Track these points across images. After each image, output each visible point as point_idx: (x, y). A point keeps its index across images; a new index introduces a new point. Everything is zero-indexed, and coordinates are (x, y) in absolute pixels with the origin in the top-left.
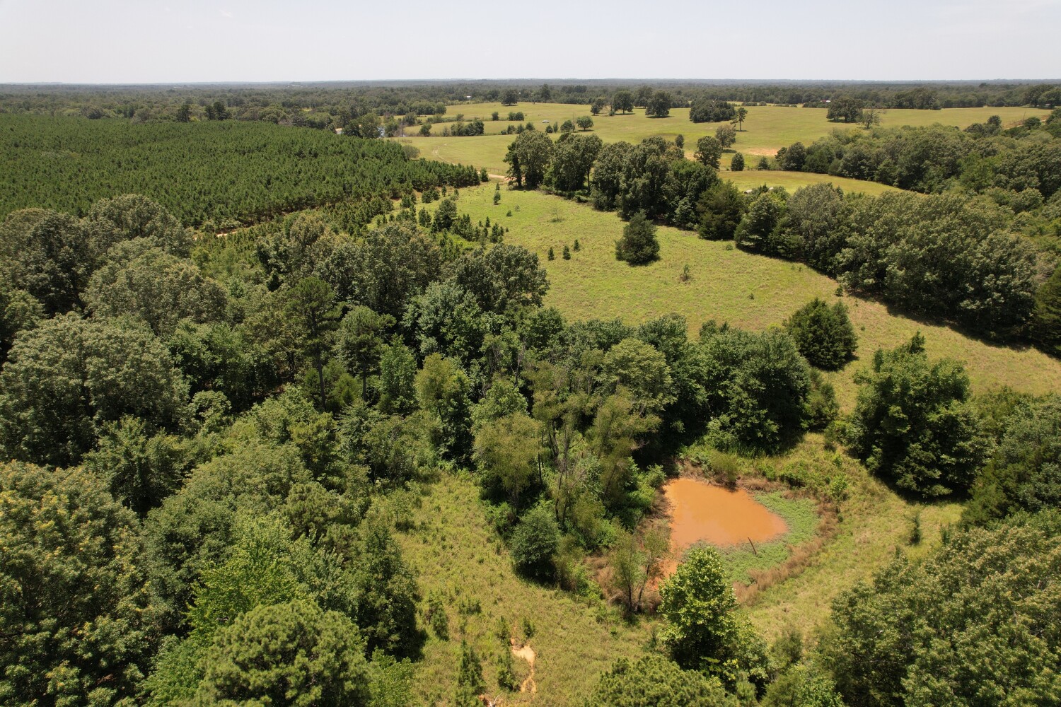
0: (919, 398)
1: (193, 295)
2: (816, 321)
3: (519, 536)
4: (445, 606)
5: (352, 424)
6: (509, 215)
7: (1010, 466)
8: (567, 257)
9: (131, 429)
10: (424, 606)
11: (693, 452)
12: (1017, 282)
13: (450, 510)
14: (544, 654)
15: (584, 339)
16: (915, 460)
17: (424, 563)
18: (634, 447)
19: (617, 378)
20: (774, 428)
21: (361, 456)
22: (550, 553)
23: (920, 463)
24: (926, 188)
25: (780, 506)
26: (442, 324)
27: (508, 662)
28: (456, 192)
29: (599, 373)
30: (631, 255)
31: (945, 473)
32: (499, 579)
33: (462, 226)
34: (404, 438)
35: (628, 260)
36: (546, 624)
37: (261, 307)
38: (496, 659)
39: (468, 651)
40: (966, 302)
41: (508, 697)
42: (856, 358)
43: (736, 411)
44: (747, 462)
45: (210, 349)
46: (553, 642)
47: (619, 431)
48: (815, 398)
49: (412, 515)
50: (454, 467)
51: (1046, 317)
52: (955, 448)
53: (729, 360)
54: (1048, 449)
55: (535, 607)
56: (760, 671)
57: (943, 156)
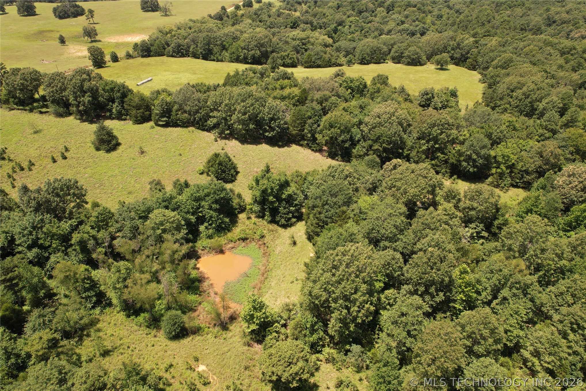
11: (199, 244)
14: (208, 363)
16: (283, 214)
20: (227, 220)
22: (183, 325)
24: (215, 58)
25: (244, 251)
26: (38, 239)
35: (104, 150)
36: (198, 352)
40: (267, 133)
41: (208, 387)
42: (240, 173)
43: (210, 220)
44: (223, 238)
46: (207, 357)
48: (235, 200)
52: (293, 204)
55: (189, 348)
56: (283, 321)
57: (217, 41)
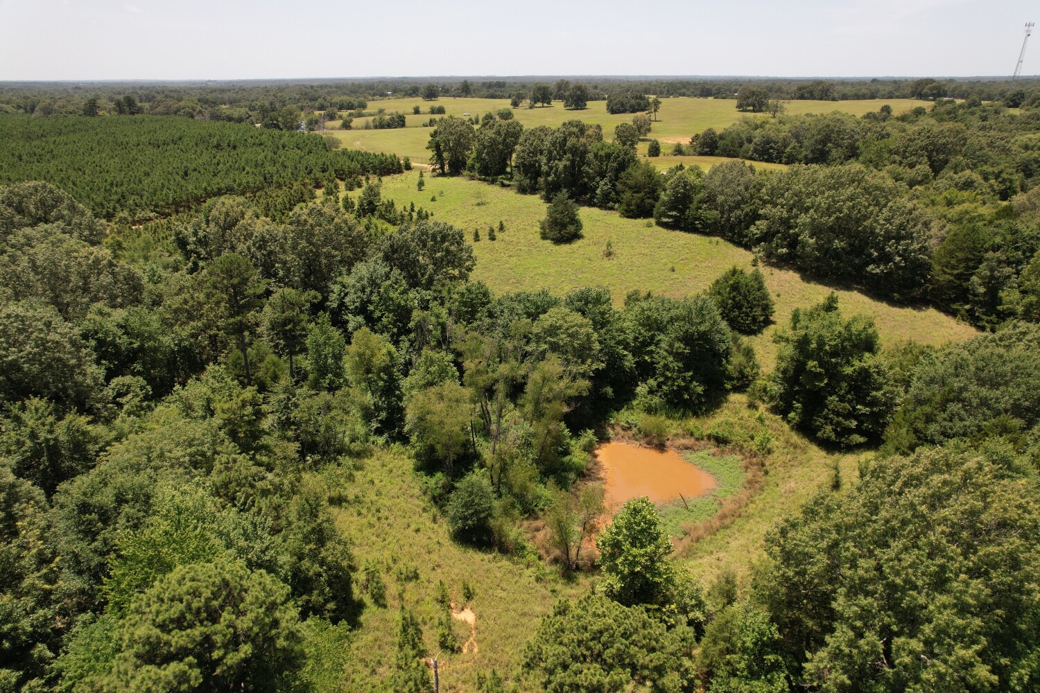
0: (834, 353)
1: (106, 279)
2: (735, 288)
3: (455, 504)
4: (382, 575)
5: (280, 401)
6: (433, 200)
7: (919, 409)
8: (493, 238)
9: (37, 410)
10: (360, 576)
11: (623, 416)
12: (916, 246)
13: (383, 483)
14: (484, 615)
15: (512, 310)
16: (833, 412)
17: (359, 535)
18: (566, 409)
19: (546, 346)
20: (700, 389)
21: (290, 433)
22: (486, 517)
23: (838, 414)
25: (709, 463)
26: (369, 301)
27: (448, 625)
28: (380, 180)
29: (528, 343)
30: (555, 234)
31: (861, 423)
32: (437, 547)
33: (386, 211)
34: (333, 413)
35: (552, 239)
36: (485, 586)
37: (180, 290)
38: (436, 622)
39: (407, 616)
40: (871, 267)
41: (450, 659)
42: (773, 323)
43: (663, 375)
44: (675, 423)
45: (126, 333)
46: (493, 603)
47: (550, 396)
48: (737, 359)
49: (345, 489)
50: (387, 442)
51: (943, 278)
52: (868, 398)
53: (653, 325)
54: (951, 390)
55: (473, 571)
56: (697, 615)
57: (843, 139)
